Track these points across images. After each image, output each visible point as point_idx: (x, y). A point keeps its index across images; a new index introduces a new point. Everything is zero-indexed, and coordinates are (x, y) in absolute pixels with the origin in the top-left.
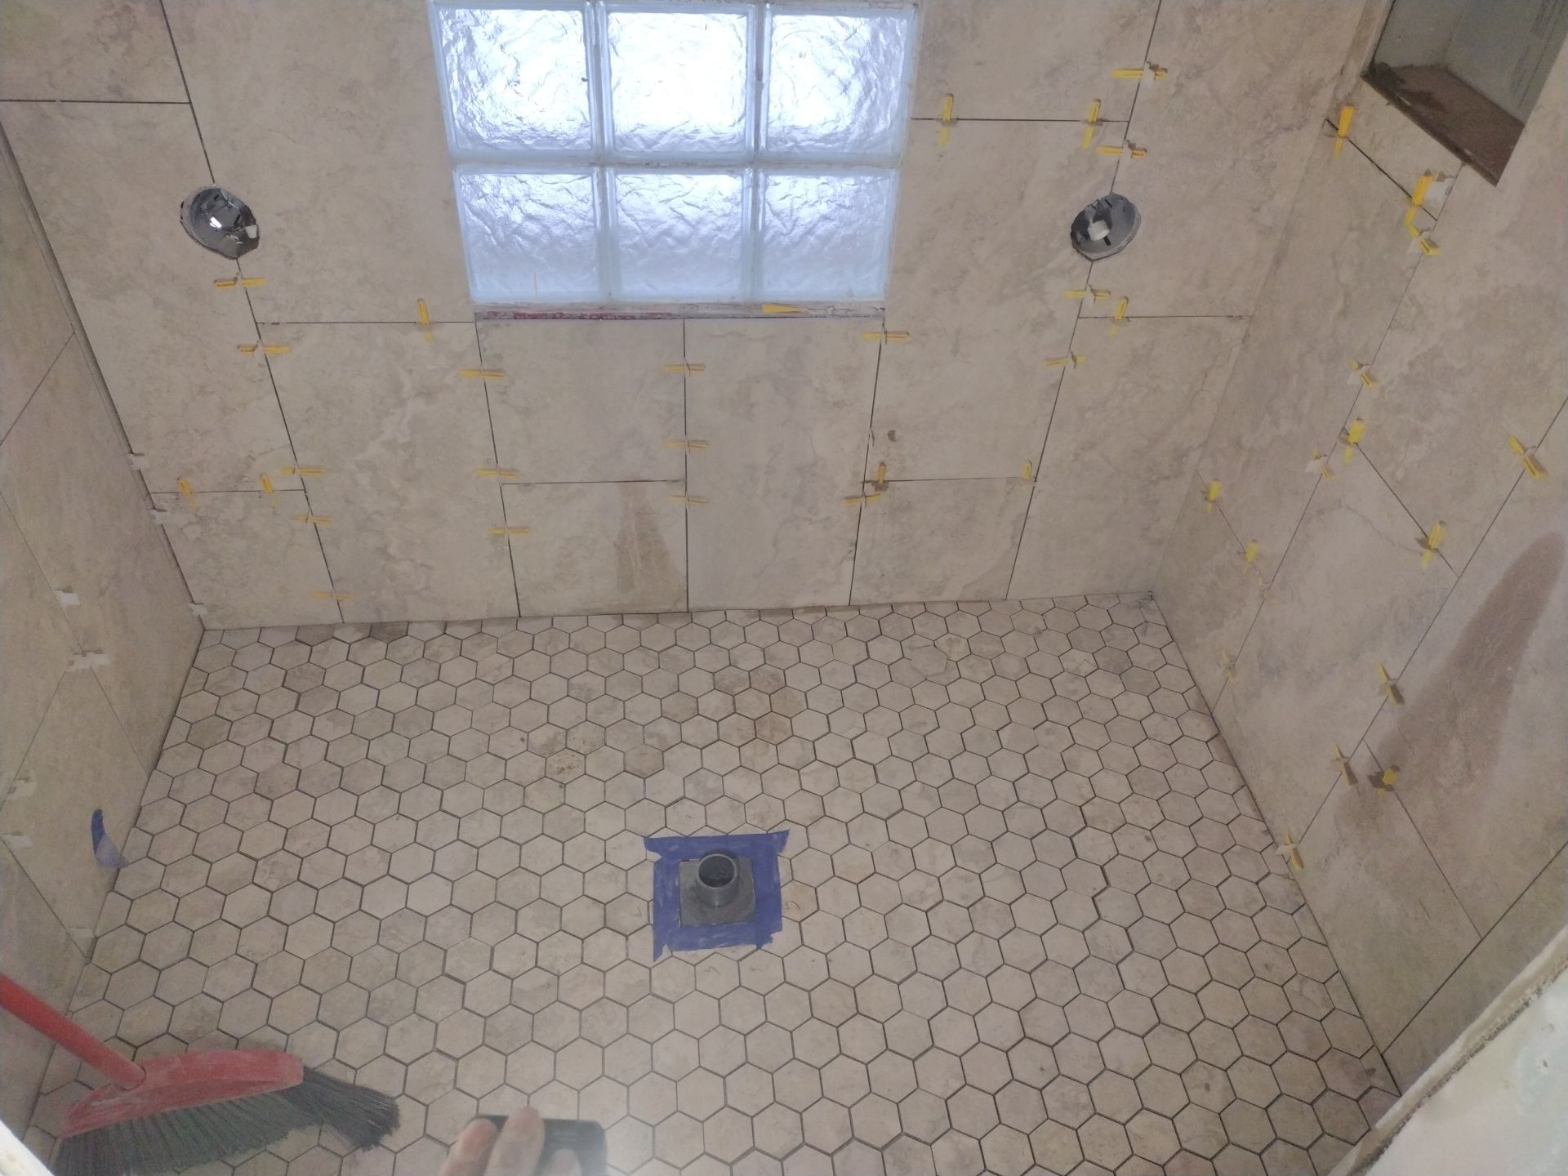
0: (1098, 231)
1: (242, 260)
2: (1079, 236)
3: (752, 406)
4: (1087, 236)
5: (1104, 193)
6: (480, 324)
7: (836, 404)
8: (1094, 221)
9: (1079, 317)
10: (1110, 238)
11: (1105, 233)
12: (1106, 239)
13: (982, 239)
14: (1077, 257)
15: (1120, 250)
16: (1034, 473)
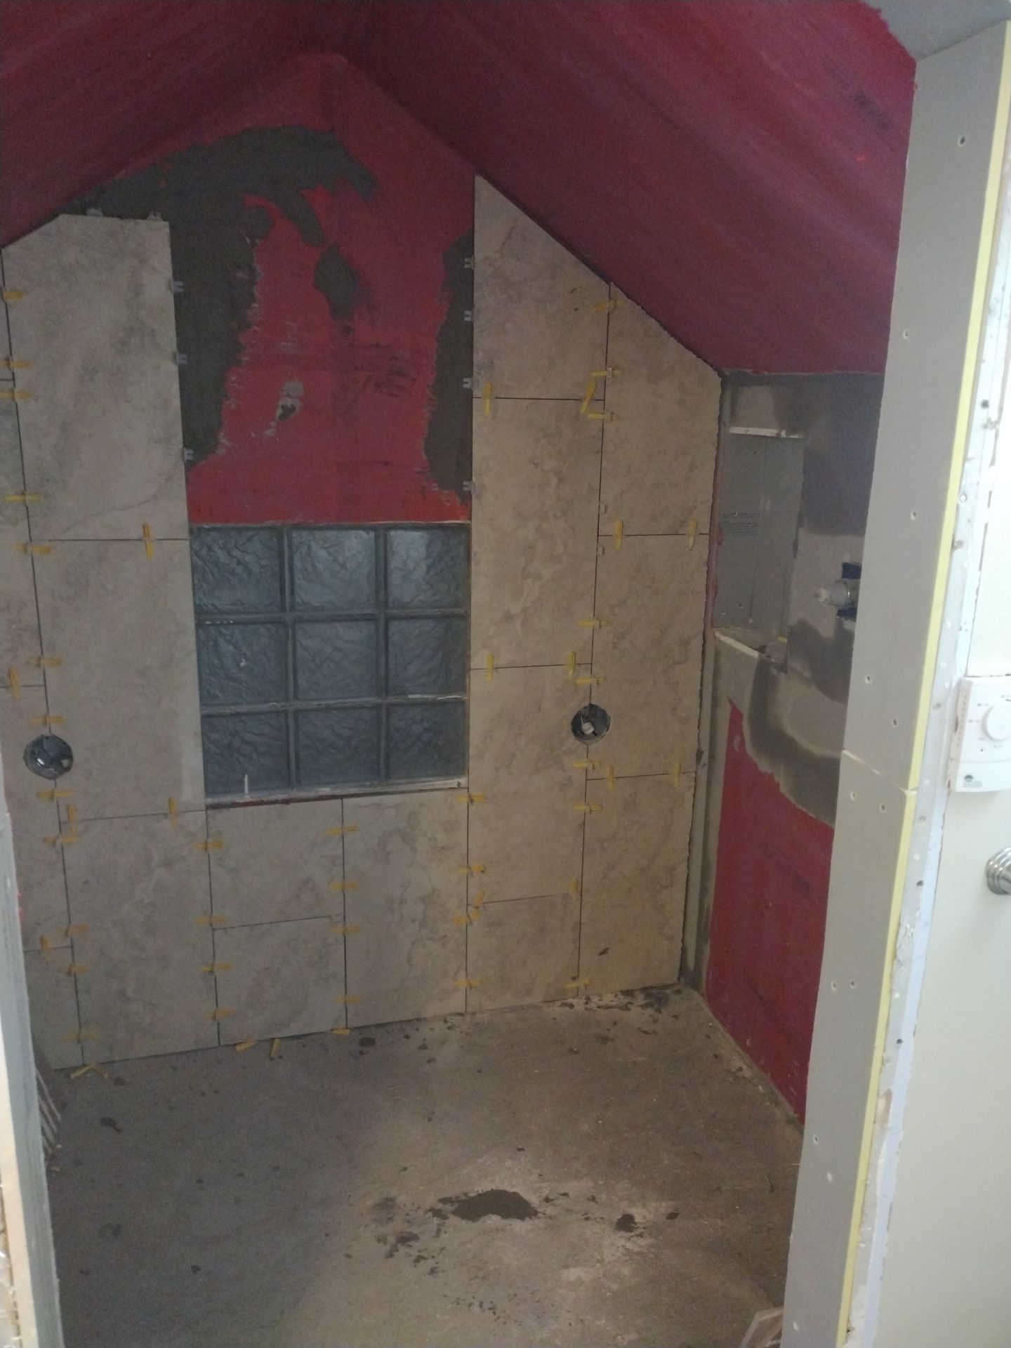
0: (588, 728)
1: (58, 780)
2: (578, 732)
3: (388, 854)
4: (583, 733)
5: (586, 704)
6: (209, 812)
7: (443, 848)
8: (584, 723)
9: (586, 780)
10: (596, 732)
11: (592, 730)
12: (593, 732)
13: (520, 735)
14: (578, 742)
15: (603, 736)
16: (579, 890)
